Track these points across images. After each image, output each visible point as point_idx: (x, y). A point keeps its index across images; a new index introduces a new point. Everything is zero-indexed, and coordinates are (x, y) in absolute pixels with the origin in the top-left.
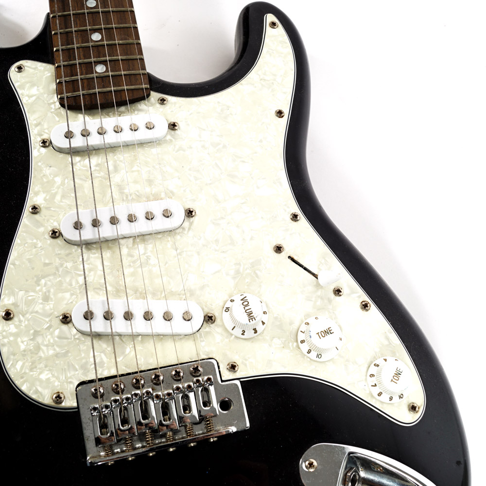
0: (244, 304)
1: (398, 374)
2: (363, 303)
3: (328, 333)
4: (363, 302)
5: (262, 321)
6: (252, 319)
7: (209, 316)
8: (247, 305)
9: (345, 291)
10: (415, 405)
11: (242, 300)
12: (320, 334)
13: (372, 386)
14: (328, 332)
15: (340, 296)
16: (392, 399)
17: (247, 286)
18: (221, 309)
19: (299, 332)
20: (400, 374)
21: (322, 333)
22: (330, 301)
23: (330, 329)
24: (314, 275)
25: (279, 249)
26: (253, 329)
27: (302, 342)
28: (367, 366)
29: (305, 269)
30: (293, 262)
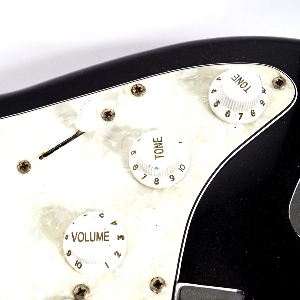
0: (81, 239)
1: (239, 81)
2: (134, 91)
3: (160, 144)
4: (132, 91)
5: (112, 224)
6: (105, 236)
7: (78, 294)
8: (84, 236)
9: (110, 107)
10: (277, 79)
11: (74, 241)
12: (157, 155)
13: (240, 119)
14: (158, 144)
15: (114, 114)
16: (263, 102)
17: (56, 225)
18: (74, 272)
19: (143, 181)
20: (241, 78)
21: (157, 152)
22: (116, 129)
23: (156, 140)
24: (75, 136)
25: (24, 167)
26: (118, 239)
27: (157, 182)
28: (212, 116)
29: (64, 144)
30: (48, 156)
